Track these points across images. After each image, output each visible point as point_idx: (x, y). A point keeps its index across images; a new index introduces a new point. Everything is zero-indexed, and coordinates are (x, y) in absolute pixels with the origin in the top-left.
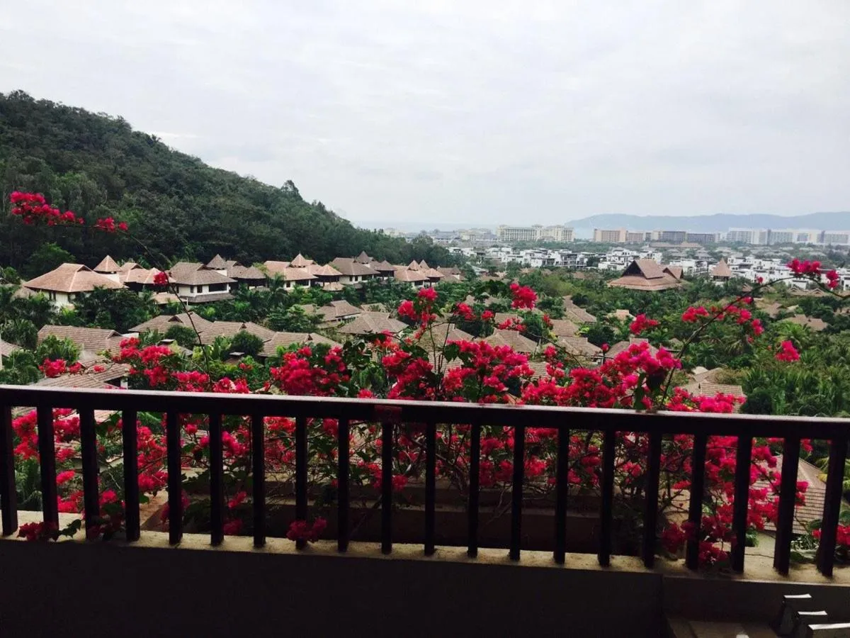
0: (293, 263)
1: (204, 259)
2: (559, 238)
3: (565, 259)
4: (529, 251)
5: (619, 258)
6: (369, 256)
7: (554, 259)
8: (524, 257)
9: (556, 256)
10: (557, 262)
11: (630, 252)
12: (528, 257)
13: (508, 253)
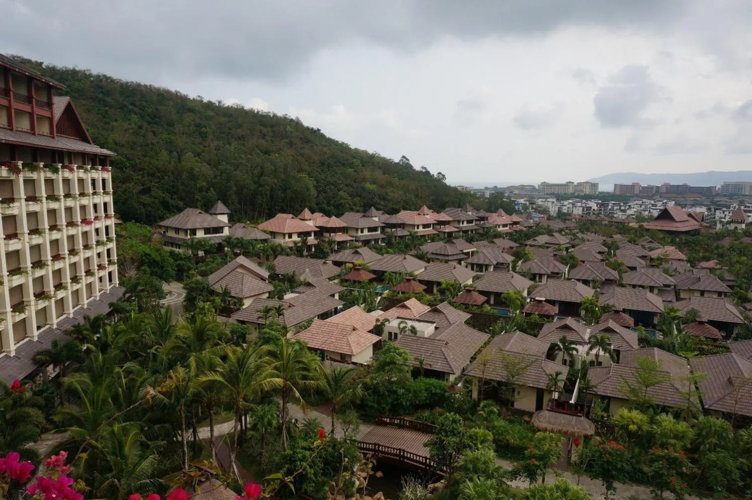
0: (367, 214)
1: (296, 213)
2: (587, 191)
3: (600, 207)
4: (570, 201)
5: (641, 205)
6: (430, 209)
7: (591, 207)
8: (567, 206)
9: (593, 205)
10: (594, 210)
11: (649, 201)
12: (571, 206)
13: (553, 202)
